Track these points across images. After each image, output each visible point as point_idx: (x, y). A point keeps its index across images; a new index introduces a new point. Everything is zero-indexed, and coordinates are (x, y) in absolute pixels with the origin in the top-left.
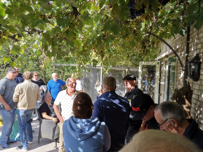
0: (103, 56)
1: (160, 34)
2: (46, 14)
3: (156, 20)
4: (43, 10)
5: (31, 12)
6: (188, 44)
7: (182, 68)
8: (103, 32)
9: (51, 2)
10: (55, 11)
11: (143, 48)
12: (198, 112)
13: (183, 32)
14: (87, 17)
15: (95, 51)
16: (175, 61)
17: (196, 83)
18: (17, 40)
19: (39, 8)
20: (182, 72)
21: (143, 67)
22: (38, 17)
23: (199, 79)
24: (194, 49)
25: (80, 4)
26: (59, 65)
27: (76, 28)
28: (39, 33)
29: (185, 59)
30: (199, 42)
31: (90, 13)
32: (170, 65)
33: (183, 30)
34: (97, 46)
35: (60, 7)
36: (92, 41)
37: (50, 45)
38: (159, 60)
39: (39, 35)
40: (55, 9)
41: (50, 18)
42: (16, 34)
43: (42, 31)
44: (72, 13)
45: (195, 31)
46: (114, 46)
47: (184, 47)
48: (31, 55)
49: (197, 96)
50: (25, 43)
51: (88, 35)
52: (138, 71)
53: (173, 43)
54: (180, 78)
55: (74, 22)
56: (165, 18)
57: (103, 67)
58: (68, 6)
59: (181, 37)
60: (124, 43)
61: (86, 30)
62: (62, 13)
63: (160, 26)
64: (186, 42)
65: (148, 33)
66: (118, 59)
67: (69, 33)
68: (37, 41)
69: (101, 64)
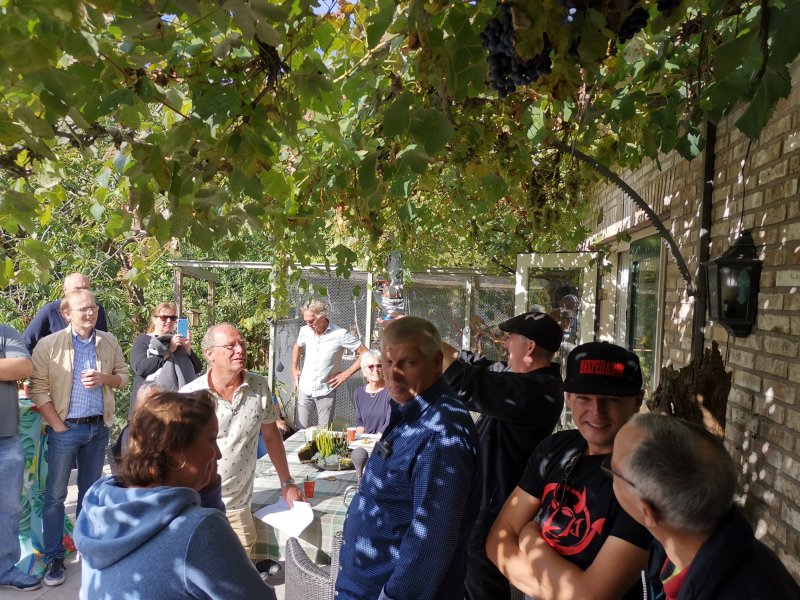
0: (376, 233)
1: (602, 149)
2: (147, 65)
3: (588, 96)
4: (133, 49)
5: (85, 58)
6: (708, 191)
7: (686, 282)
8: (379, 140)
9: (169, 19)
10: (185, 54)
11: (533, 205)
12: (753, 458)
13: (689, 144)
14: (314, 80)
15: (345, 214)
16: (654, 252)
17: (740, 344)
18: (21, 172)
19: (120, 42)
20: (687, 300)
21: (532, 274)
22: (115, 77)
23: (754, 327)
24: (731, 211)
25: (287, 27)
26: (196, 265)
27: (272, 124)
28: (118, 141)
29: (697, 249)
30: (753, 186)
31: (328, 63)
32: (635, 269)
33: (690, 137)
34: (353, 195)
35: (207, 40)
36: (334, 176)
37: (163, 193)
38: (592, 249)
39: (118, 148)
40: (185, 45)
41: (163, 81)
42: (21, 147)
43: (131, 135)
44: (254, 63)
45: (738, 142)
46: (419, 193)
47: (692, 203)
48: (82, 226)
49: (747, 397)
50: (56, 182)
51: (319, 150)
52: (514, 290)
53: (648, 184)
54: (676, 321)
55: (264, 101)
56: (621, 89)
57: (376, 275)
58: (241, 37)
59: (681, 164)
60: (462, 184)
61: (311, 132)
62: (213, 64)
63: (600, 117)
64: (700, 184)
65: (555, 145)
66: (436, 245)
67: (242, 143)
68: (110, 171)
69: (370, 264)
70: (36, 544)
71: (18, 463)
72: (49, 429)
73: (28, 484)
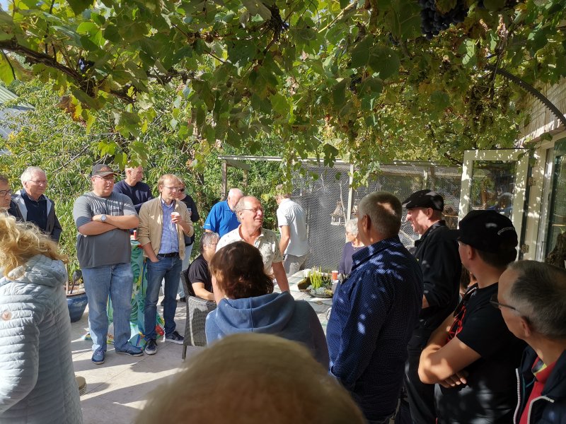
0: (353, 136)
2: (201, 30)
4: (192, 21)
8: (353, 69)
10: (223, 22)
14: (305, 32)
15: (332, 123)
18: (130, 100)
19: (184, 17)
21: (476, 166)
22: (182, 38)
26: (235, 159)
27: (278, 64)
28: (185, 79)
31: (316, 19)
32: (558, 162)
35: (236, 11)
36: (320, 97)
37: (210, 111)
38: (525, 146)
39: (185, 83)
40: (222, 16)
41: (210, 40)
42: (129, 85)
43: (193, 75)
44: (265, 24)
46: (386, 106)
48: (167, 133)
50: (150, 105)
51: (311, 79)
52: (461, 177)
55: (272, 49)
57: (356, 166)
60: (417, 99)
62: (240, 27)
65: (488, 67)
66: (401, 144)
67: (258, 78)
68: (181, 98)
69: (351, 158)
70: (141, 329)
71: (130, 278)
72: (148, 260)
73: (136, 292)
